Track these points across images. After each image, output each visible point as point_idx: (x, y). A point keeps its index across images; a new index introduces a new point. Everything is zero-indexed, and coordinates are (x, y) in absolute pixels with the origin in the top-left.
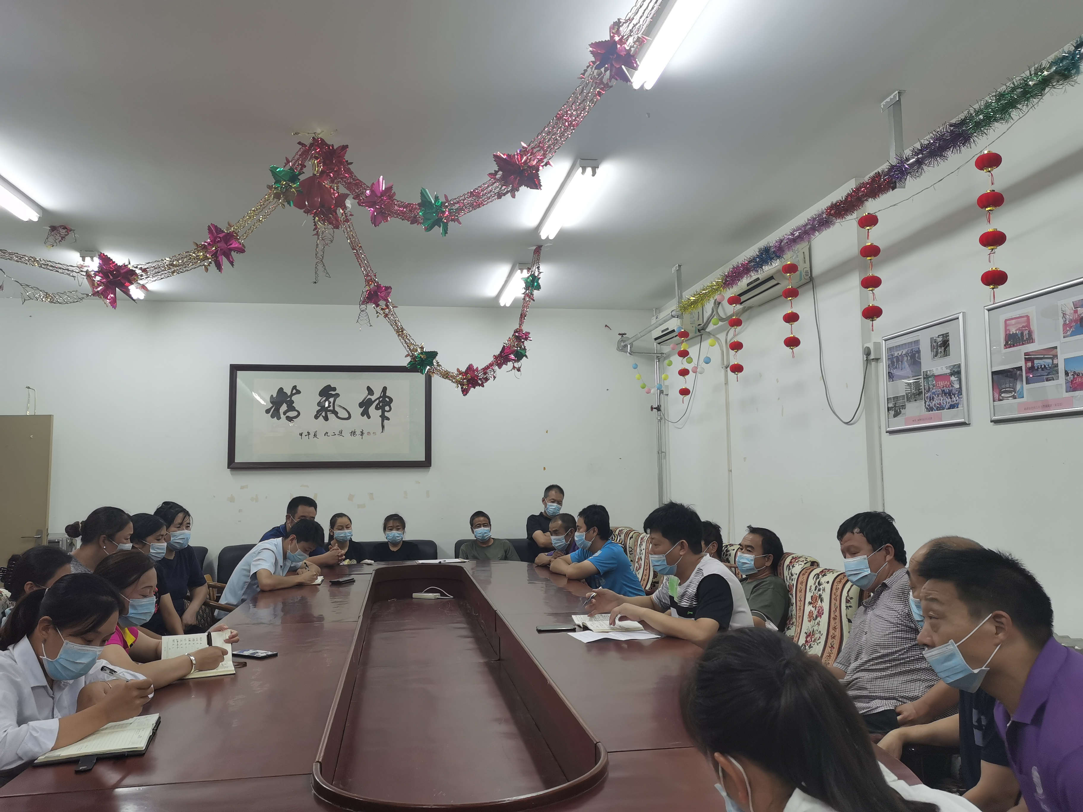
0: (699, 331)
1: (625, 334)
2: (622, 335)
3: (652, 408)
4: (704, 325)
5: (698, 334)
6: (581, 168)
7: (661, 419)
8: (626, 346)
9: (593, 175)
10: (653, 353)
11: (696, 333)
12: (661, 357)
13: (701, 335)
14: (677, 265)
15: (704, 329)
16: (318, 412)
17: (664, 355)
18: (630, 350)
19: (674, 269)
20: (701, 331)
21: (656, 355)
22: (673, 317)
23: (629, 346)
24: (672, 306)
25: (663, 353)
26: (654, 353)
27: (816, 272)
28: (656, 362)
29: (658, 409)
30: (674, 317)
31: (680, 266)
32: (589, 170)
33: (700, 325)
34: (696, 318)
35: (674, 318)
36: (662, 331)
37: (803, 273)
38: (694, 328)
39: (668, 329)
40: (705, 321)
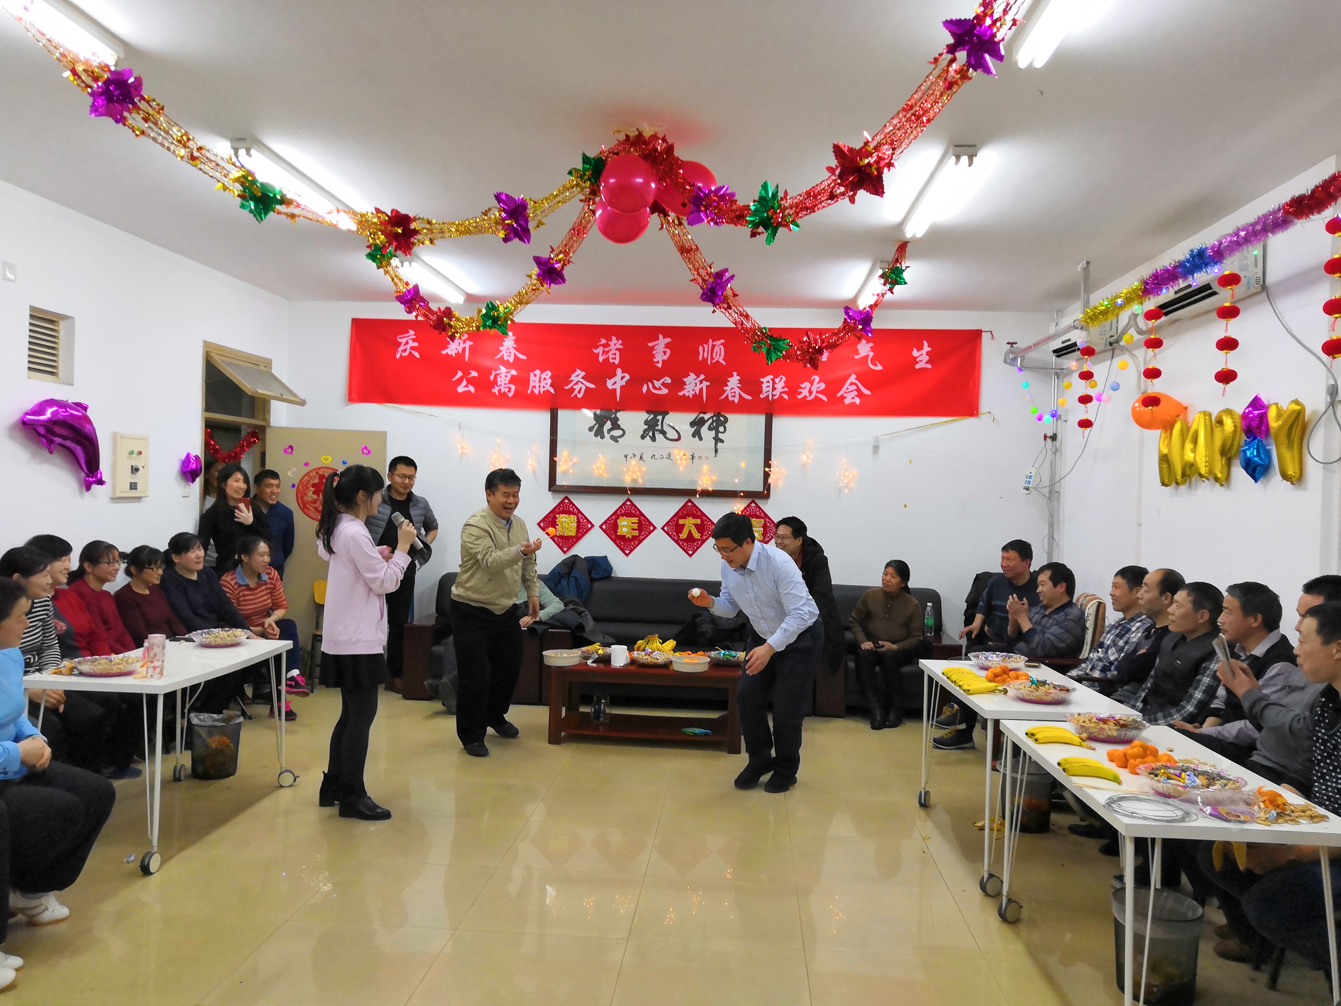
0: (1111, 344)
1: (1016, 343)
2: (1012, 344)
3: (1045, 437)
4: (1118, 337)
5: (1109, 347)
6: (954, 157)
7: (1057, 450)
8: (1015, 359)
9: (970, 165)
10: (1050, 369)
11: (1106, 346)
12: (1060, 373)
13: (1113, 350)
14: (1085, 262)
15: (1117, 342)
16: (645, 431)
17: (1065, 371)
18: (1021, 364)
19: (1080, 267)
20: (1114, 345)
21: (1053, 371)
22: (1075, 328)
23: (1019, 359)
24: (1075, 313)
25: (1063, 369)
26: (1053, 369)
27: (1271, 278)
28: (1055, 379)
29: (1054, 438)
30: (1077, 328)
31: (1088, 263)
32: (964, 159)
33: (1112, 336)
34: (1107, 328)
35: (1076, 331)
36: (1063, 342)
37: (1253, 280)
38: (1104, 341)
39: (1069, 340)
40: (1119, 332)
